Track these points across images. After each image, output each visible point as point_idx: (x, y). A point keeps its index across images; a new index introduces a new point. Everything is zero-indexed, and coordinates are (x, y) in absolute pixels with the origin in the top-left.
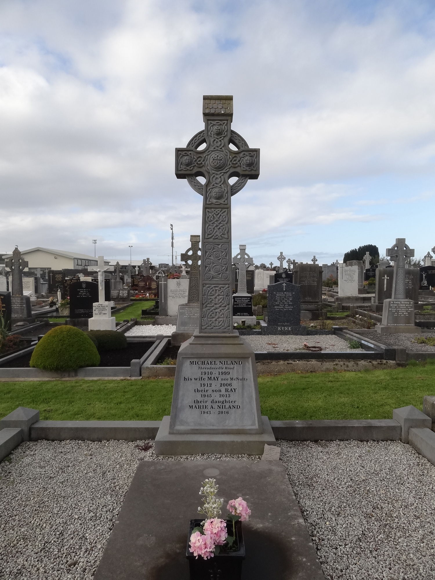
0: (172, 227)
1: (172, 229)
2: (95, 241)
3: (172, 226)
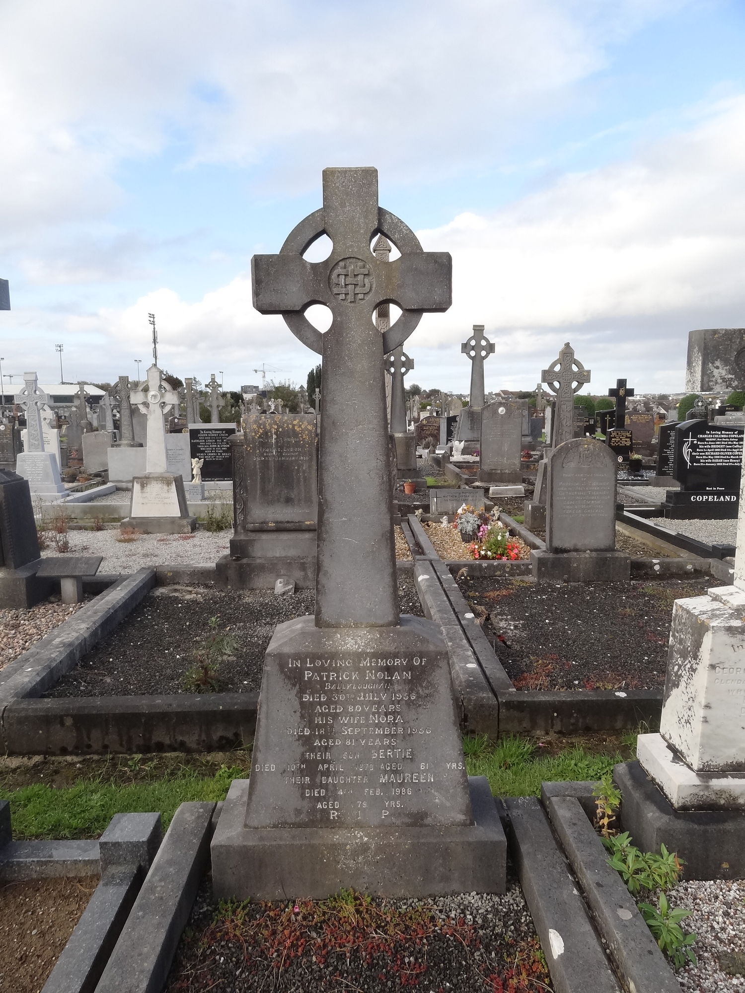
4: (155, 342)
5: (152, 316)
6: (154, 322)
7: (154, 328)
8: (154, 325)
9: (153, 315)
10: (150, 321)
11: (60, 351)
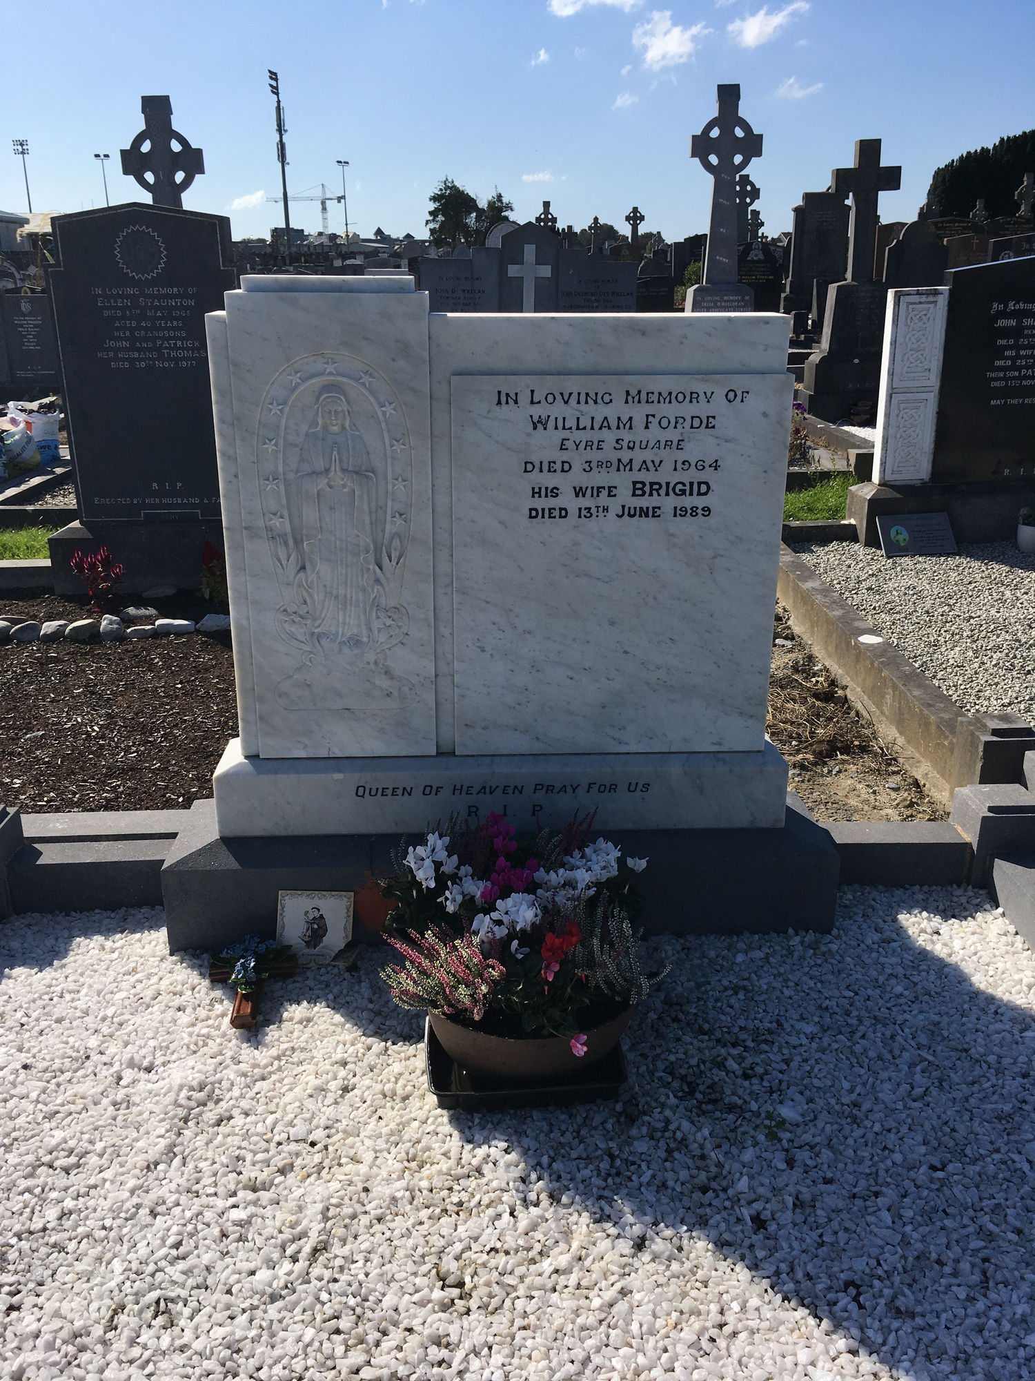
0: (274, 83)
1: (275, 90)
2: (22, 145)
3: (276, 80)
4: (280, 129)
5: (274, 76)
6: (277, 88)
7: (279, 102)
8: (277, 94)
9: (275, 74)
10: (271, 86)
11: (23, 153)
